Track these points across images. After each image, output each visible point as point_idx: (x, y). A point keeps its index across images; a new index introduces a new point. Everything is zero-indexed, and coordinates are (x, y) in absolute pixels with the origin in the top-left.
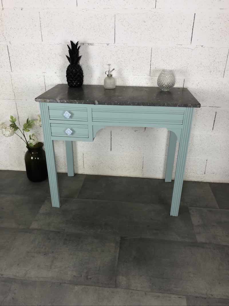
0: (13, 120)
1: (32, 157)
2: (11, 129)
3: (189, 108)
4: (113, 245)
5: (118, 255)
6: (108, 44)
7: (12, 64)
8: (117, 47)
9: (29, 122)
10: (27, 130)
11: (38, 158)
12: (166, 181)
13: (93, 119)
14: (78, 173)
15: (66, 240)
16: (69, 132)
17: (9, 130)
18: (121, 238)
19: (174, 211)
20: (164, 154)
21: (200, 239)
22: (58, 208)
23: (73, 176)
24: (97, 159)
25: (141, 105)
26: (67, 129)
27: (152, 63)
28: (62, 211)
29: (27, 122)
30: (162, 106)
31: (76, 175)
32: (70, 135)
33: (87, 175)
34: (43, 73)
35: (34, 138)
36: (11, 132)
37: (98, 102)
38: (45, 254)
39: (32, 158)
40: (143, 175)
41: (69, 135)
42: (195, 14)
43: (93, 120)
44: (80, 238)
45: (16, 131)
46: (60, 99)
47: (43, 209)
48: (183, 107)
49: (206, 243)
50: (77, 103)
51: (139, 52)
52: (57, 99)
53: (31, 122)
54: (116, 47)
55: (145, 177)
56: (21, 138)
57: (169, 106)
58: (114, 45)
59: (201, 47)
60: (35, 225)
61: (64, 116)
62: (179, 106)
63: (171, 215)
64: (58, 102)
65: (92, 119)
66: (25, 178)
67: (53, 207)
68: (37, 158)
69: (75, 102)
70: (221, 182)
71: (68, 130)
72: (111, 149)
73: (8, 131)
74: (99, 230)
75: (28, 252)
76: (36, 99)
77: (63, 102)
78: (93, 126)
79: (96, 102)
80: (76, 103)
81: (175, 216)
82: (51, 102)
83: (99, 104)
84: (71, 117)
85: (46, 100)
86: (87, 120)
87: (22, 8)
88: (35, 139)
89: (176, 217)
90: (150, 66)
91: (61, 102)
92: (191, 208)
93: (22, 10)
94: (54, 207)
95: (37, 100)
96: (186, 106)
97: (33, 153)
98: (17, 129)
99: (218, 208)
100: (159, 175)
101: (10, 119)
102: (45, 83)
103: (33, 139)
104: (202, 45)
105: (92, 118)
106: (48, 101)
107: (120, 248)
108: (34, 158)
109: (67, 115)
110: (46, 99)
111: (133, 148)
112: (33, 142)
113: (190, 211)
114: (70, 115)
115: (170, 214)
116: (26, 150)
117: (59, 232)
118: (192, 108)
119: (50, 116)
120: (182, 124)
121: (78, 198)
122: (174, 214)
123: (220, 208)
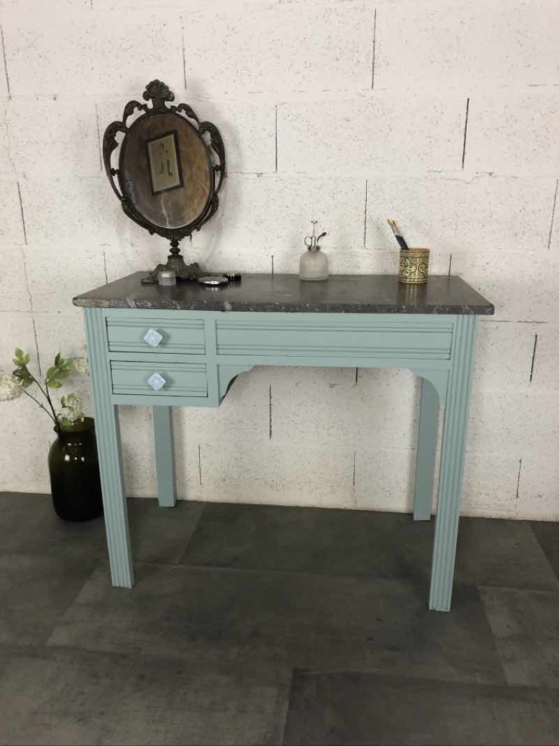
0: (22, 359)
1: (68, 454)
2: (15, 382)
3: (466, 316)
4: (272, 691)
5: (283, 722)
6: (259, 175)
7: (28, 226)
8: (281, 180)
10: (54, 384)
11: (83, 459)
12: (416, 518)
13: (219, 347)
14: (185, 499)
15: (141, 677)
16: (157, 382)
17: (9, 382)
18: (295, 671)
19: (440, 597)
20: (408, 447)
22: (128, 588)
23: (173, 505)
24: (235, 459)
25: (340, 312)
26: (153, 374)
27: (368, 218)
28: (138, 598)
29: (56, 363)
30: (394, 312)
31: (180, 503)
32: (160, 390)
33: (209, 504)
34: (101, 245)
35: (73, 404)
36: (13, 387)
37: (232, 304)
38: (82, 719)
39: (67, 458)
40: (356, 502)
41: (156, 389)
42: (468, 100)
43: (220, 352)
44: (180, 673)
45: (27, 386)
46: (135, 300)
47: (88, 592)
48: (449, 313)
49: (533, 689)
50: (178, 307)
51: (335, 192)
52: (128, 300)
53: (65, 362)
54: (279, 181)
55: (359, 508)
56: (42, 406)
57: (412, 313)
58: (275, 175)
59: (487, 175)
60: (60, 637)
61: (147, 343)
62: (440, 312)
63: (430, 608)
64: (129, 307)
66: (49, 512)
67: (115, 587)
68: (79, 459)
69: (173, 305)
71: (156, 378)
72: (270, 434)
73: (7, 386)
74: (235, 650)
75: (35, 713)
76: (75, 299)
77: (142, 307)
78: (221, 368)
79: (228, 306)
80: (176, 309)
81: (443, 610)
82: (112, 307)
83: (234, 309)
84: (162, 344)
86: (203, 352)
87: (55, 96)
88: (74, 406)
89: (446, 613)
90: (364, 226)
91: (138, 307)
92: (484, 588)
93: (55, 99)
94: (117, 585)
95: (76, 302)
96: (456, 310)
97: (69, 444)
98: (32, 382)
100: (399, 503)
101: (15, 357)
102: (105, 269)
103: (71, 405)
104: (491, 171)
105: (217, 345)
106: (106, 303)
107: (291, 704)
108: (71, 458)
109: (153, 337)
111: (328, 429)
112: (69, 414)
113: (484, 598)
114: (160, 338)
115: (427, 605)
116: (54, 437)
117: (124, 656)
118: (472, 317)
119: (108, 342)
120: (449, 359)
121: (181, 563)
122: (439, 607)
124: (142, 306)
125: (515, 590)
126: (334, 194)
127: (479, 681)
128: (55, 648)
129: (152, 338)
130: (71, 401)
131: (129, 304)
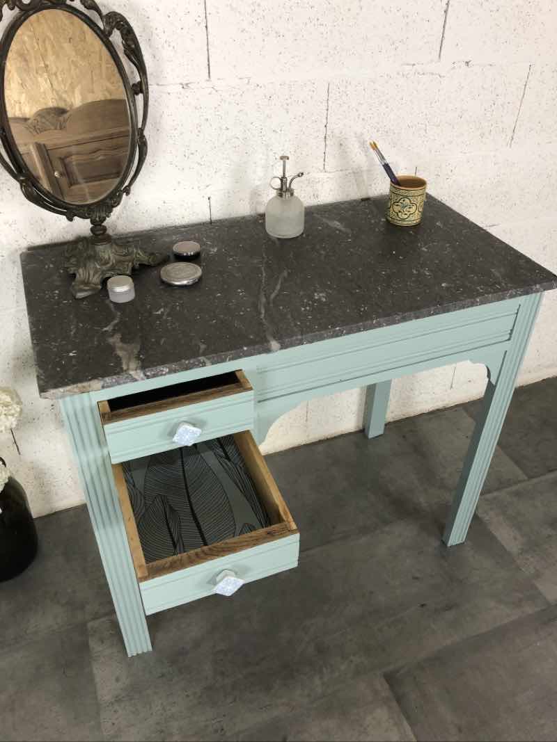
3: (534, 295)
6: (185, 86)
8: (216, 91)
12: (371, 434)
18: (387, 678)
19: (459, 532)
22: (148, 652)
27: (329, 132)
28: (171, 660)
37: (281, 342)
40: (308, 436)
46: (143, 370)
47: (107, 680)
50: (209, 364)
52: (131, 372)
55: (314, 441)
58: (208, 84)
63: (449, 546)
64: (135, 381)
67: (133, 657)
69: (200, 363)
79: (274, 345)
80: (205, 367)
82: (108, 387)
83: (285, 348)
85: (90, 386)
89: (461, 543)
90: (323, 143)
91: (148, 377)
94: (134, 654)
99: (526, 478)
104: (468, 60)
106: (97, 385)
110: (85, 384)
118: (539, 293)
120: (509, 340)
122: (456, 541)
123: (530, 477)
124: (154, 374)
127: (530, 611)
131: (136, 377)
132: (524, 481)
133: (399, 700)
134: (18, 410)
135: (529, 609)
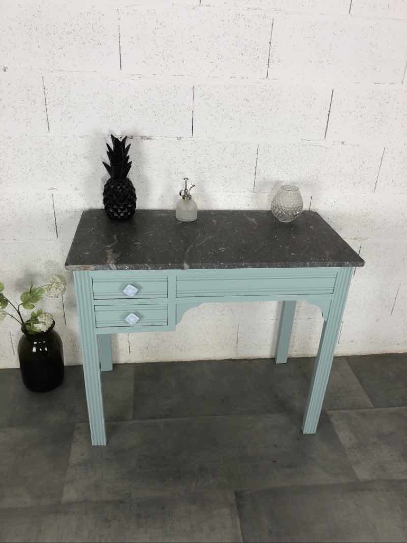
3: (347, 268)
4: (226, 511)
5: (240, 532)
6: (179, 139)
8: (196, 143)
9: (34, 291)
10: (29, 306)
11: (46, 349)
12: (278, 361)
13: (178, 292)
14: (118, 363)
15: (139, 516)
16: (132, 319)
18: (236, 494)
19: (310, 425)
20: (274, 319)
21: (363, 474)
22: (104, 446)
23: (111, 369)
26: (129, 314)
27: (257, 171)
30: (301, 267)
31: (115, 366)
32: (134, 323)
33: (135, 364)
34: (49, 189)
35: (45, 320)
37: (190, 264)
39: (34, 350)
40: (238, 354)
41: (132, 323)
42: (333, 91)
43: (178, 295)
44: (164, 508)
45: (4, 308)
46: (116, 265)
47: (77, 453)
48: (336, 266)
49: (373, 481)
50: (149, 268)
51: (235, 152)
52: (110, 265)
53: (37, 291)
54: (194, 144)
55: (240, 358)
56: (12, 316)
58: (190, 139)
59: (340, 144)
60: (70, 494)
62: (330, 266)
63: (304, 433)
64: (111, 269)
65: (176, 293)
67: (94, 446)
68: (43, 349)
69: (145, 267)
70: (363, 353)
71: (131, 316)
74: (194, 484)
77: (121, 269)
78: (178, 306)
79: (186, 265)
80: (147, 269)
81: (312, 433)
82: (98, 270)
83: (191, 268)
84: (137, 294)
85: (89, 267)
86: (166, 296)
87: (5, 68)
88: (46, 322)
89: (314, 434)
90: (254, 177)
91: (118, 269)
92: (332, 412)
93: (5, 71)
94: (96, 445)
95: (68, 267)
96: (341, 264)
98: (7, 304)
99: (372, 406)
102: (54, 207)
103: (44, 321)
104: (343, 141)
105: (176, 291)
106: (92, 267)
107: (241, 516)
108: (38, 350)
110: (87, 266)
111: (222, 311)
112: (43, 328)
113: (332, 420)
114: (136, 290)
116: (21, 335)
117: (121, 502)
118: (350, 268)
119: (93, 293)
120: (332, 294)
121: (134, 418)
122: (309, 431)
123: (376, 407)
125: (348, 411)
126: (234, 154)
128: (70, 504)
129: (130, 291)
130: (44, 318)
131: (112, 267)
132: (371, 408)
133: (240, 507)
134: (63, 287)
135: (343, 480)
